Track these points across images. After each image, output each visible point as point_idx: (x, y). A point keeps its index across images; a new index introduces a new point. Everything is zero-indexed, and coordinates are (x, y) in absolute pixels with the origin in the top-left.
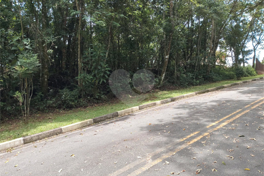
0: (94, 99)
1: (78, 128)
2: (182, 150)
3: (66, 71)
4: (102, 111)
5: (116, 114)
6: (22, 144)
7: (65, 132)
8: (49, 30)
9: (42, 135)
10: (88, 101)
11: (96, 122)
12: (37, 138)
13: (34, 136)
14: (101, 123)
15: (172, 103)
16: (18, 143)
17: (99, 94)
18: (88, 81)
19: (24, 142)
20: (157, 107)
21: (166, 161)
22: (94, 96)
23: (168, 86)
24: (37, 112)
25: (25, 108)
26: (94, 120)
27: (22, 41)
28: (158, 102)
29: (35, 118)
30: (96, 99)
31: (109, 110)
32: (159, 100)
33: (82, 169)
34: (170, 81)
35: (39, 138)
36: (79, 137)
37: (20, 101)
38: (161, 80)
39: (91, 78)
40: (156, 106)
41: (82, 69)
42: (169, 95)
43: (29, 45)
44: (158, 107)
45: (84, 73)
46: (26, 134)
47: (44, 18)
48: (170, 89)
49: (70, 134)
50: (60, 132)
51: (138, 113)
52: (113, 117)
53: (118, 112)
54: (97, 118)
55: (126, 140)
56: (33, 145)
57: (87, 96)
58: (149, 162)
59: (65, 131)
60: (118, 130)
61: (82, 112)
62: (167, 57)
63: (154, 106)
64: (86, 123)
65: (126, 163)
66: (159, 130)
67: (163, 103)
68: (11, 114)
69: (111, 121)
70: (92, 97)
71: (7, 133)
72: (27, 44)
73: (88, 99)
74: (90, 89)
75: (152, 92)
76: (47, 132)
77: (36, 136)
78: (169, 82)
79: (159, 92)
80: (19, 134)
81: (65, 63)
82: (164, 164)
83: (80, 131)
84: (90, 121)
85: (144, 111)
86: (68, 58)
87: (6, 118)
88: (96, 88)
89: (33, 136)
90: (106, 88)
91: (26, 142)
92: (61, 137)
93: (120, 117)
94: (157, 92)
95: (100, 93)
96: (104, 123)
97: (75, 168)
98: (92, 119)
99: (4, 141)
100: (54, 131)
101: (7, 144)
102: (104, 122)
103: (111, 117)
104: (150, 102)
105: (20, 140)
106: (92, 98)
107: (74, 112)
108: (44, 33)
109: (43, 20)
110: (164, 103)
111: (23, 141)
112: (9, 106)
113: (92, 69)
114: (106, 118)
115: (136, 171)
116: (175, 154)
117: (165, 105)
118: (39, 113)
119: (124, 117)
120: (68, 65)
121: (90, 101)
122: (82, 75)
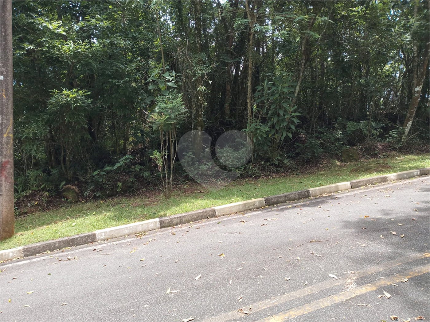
0: (272, 165)
1: (240, 212)
2: (424, 274)
3: (230, 119)
4: (281, 185)
5: (306, 193)
6: (158, 228)
7: (220, 216)
8: (203, 56)
9: (186, 217)
10: (260, 169)
11: (270, 203)
12: (179, 220)
13: (175, 218)
14: (278, 207)
15: (422, 179)
16: (152, 225)
17: (279, 158)
18: (261, 136)
19: (161, 225)
20: (389, 185)
21: (384, 292)
22: (271, 160)
23: (419, 145)
24: (185, 181)
25: (167, 175)
26: (266, 200)
27: (164, 75)
28: (392, 175)
29: (181, 190)
30: (275, 165)
31: (294, 185)
32: (395, 172)
33: (231, 280)
34: (424, 135)
35: (182, 221)
36: (237, 226)
37: (158, 164)
38: (404, 133)
39: (268, 131)
40: (386, 183)
41: (253, 116)
42: (419, 164)
43: (173, 82)
44: (391, 185)
45: (256, 122)
46: (164, 214)
47: (197, 37)
48: (421, 151)
49: (225, 219)
50: (212, 215)
51: (346, 194)
52: (299, 199)
53: (309, 191)
54: (272, 197)
55: (315, 241)
56: (171, 231)
57: (259, 160)
58: (349, 288)
59: (219, 214)
60: (305, 221)
61: (250, 185)
62: (418, 89)
63: (383, 183)
64: (254, 204)
65: (307, 283)
66: (383, 230)
67: (400, 178)
68: (149, 182)
69: (295, 205)
70: (269, 161)
71: (140, 210)
72: (171, 80)
73: (262, 164)
74: (266, 148)
75: (384, 156)
76: (193, 213)
77: (178, 217)
78: (420, 137)
79: (398, 156)
80: (155, 213)
81: (228, 107)
82: (380, 296)
83: (242, 216)
84: (259, 202)
85: (359, 192)
86: (235, 99)
87: (143, 189)
88: (275, 148)
89: (173, 217)
90: (294, 147)
91: (163, 225)
92: (211, 222)
93: (311, 200)
94: (394, 157)
95: (281, 155)
96: (281, 207)
97: (221, 276)
98: (264, 199)
99: (136, 220)
100: (203, 212)
101: (138, 226)
102: (283, 206)
103: (297, 197)
104: (374, 176)
105: (156, 222)
106: (268, 164)
107: (237, 185)
108: (195, 60)
109: (196, 40)
110: (405, 178)
111: (159, 224)
112: (148, 171)
113: (269, 116)
114: (287, 199)
115: (322, 300)
116: (406, 280)
117: (405, 182)
118: (188, 183)
119: (320, 200)
120: (234, 109)
121: (264, 168)
122: (253, 125)
